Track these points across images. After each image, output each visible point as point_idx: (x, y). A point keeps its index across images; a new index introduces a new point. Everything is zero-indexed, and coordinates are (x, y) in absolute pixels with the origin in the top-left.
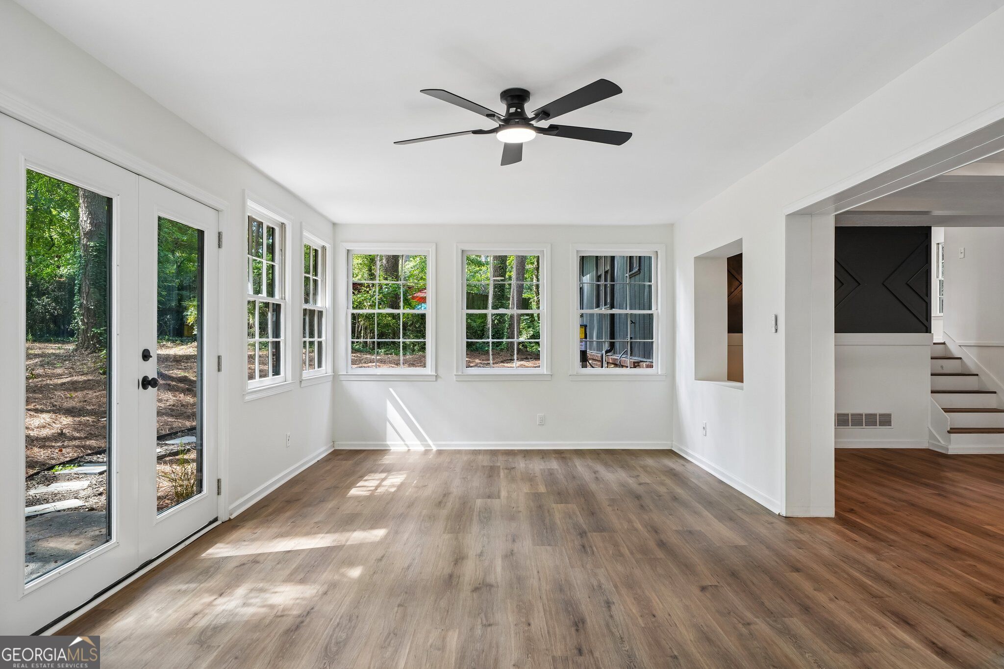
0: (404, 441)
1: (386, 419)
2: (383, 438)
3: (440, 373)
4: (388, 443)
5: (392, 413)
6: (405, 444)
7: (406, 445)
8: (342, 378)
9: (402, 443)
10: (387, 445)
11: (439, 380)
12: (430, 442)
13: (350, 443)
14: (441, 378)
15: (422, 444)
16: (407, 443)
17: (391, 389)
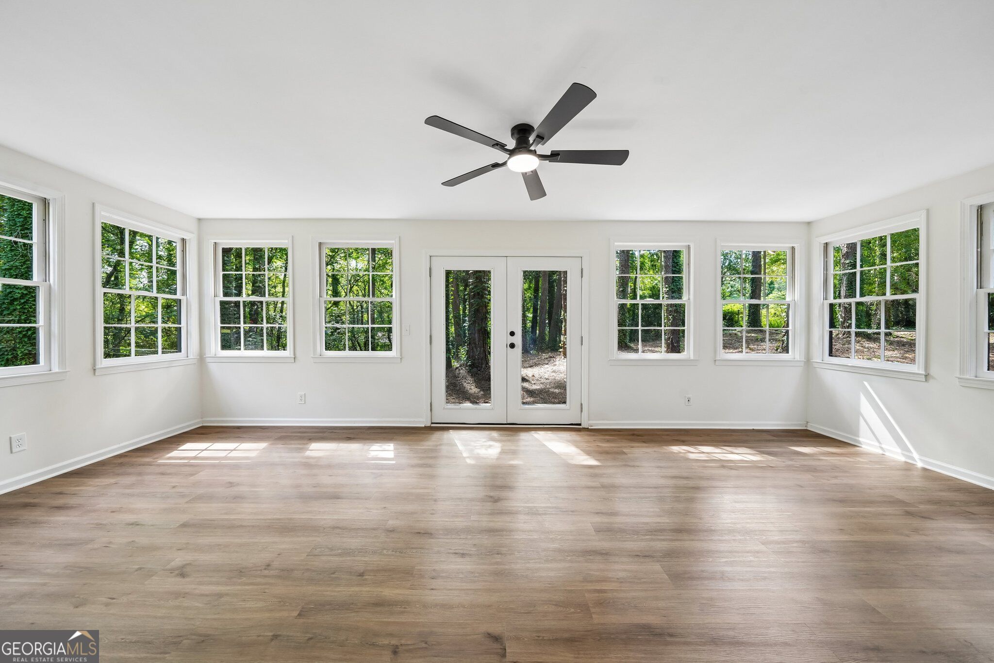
0: (880, 443)
1: (859, 414)
2: (856, 433)
3: (933, 371)
4: (861, 439)
5: (866, 408)
6: (880, 447)
7: (882, 448)
8: (816, 365)
9: (877, 444)
10: (859, 442)
11: (931, 381)
12: (915, 455)
13: (822, 427)
14: (933, 378)
15: (902, 454)
16: (883, 446)
17: (866, 383)
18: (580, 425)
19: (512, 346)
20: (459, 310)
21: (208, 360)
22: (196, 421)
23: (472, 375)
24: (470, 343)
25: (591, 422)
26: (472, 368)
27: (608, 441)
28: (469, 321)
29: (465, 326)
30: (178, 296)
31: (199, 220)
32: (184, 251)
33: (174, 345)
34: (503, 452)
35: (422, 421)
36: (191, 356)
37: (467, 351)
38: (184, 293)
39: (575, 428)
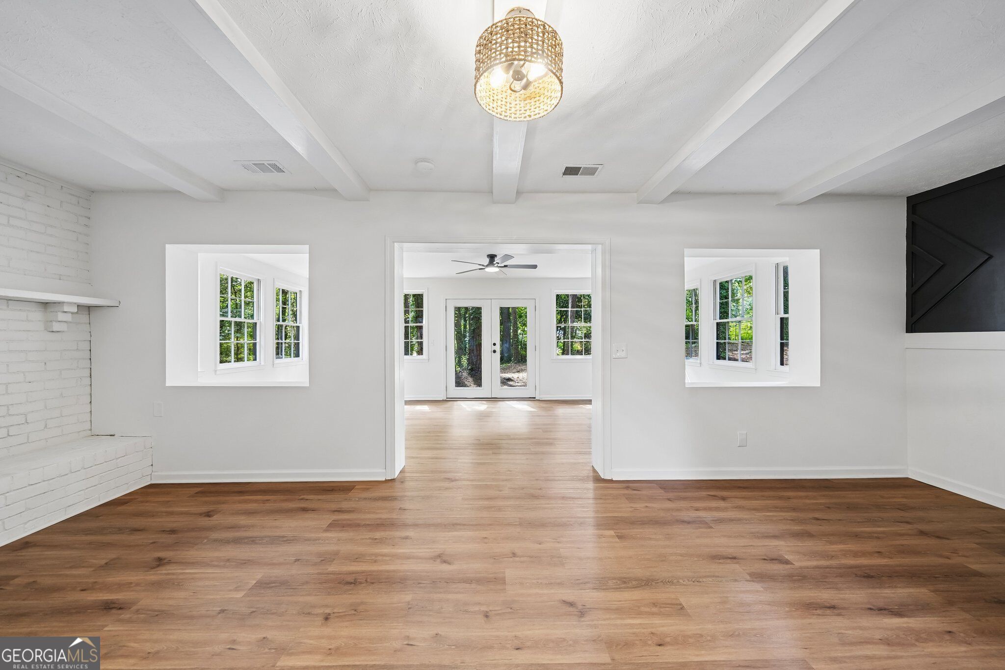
18: (535, 398)
19: (495, 351)
20: (460, 326)
23: (471, 376)
24: (470, 353)
25: (541, 396)
26: (472, 371)
27: (547, 404)
28: (469, 337)
29: (466, 340)
34: (488, 408)
35: (442, 397)
37: (468, 359)
39: (532, 399)
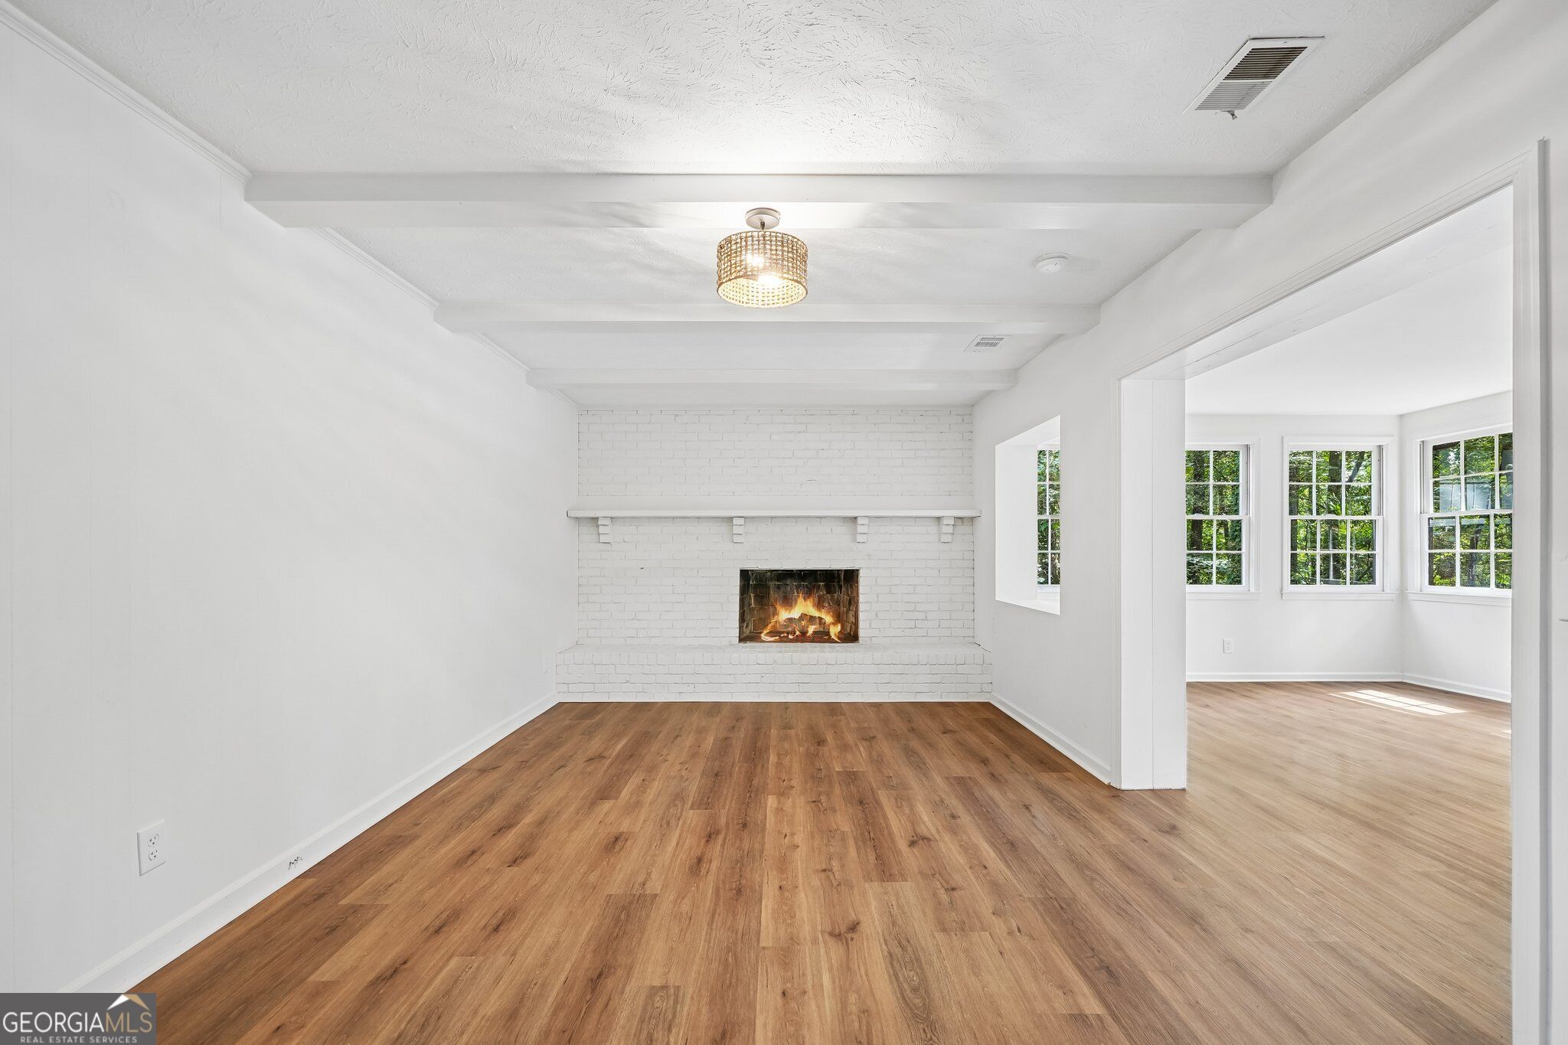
21: (1411, 597)
22: (1397, 673)
30: (1372, 516)
31: (1401, 416)
32: (1380, 460)
33: (1366, 573)
36: (1387, 590)
38: (1380, 512)
